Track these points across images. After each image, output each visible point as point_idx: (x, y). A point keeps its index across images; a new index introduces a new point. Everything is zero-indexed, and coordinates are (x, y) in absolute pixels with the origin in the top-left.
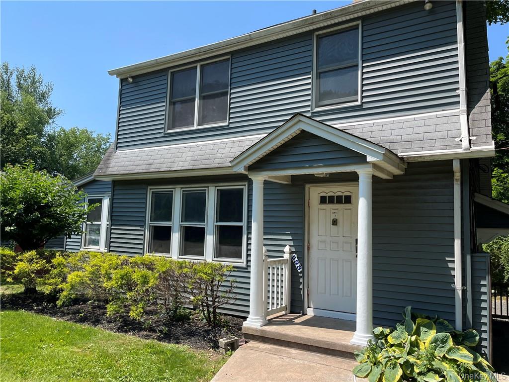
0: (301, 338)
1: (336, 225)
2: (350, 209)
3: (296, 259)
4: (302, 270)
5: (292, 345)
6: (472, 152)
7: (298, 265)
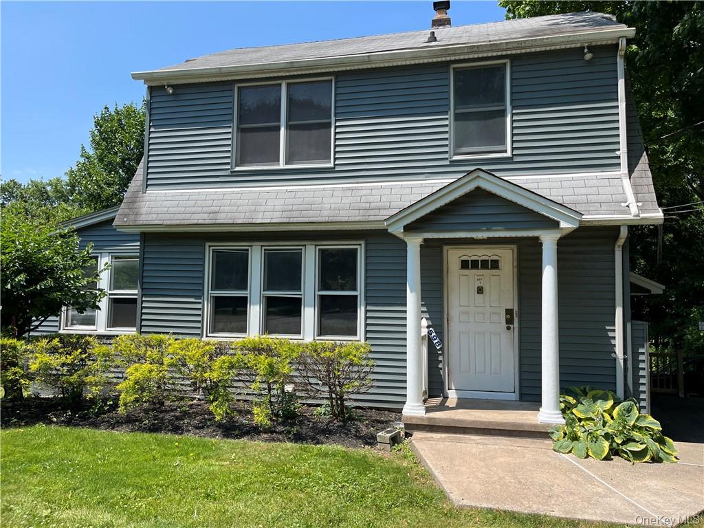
0: (482, 423)
1: (482, 293)
2: (498, 275)
3: (434, 334)
4: (441, 346)
5: (469, 431)
6: (642, 219)
7: (436, 341)
